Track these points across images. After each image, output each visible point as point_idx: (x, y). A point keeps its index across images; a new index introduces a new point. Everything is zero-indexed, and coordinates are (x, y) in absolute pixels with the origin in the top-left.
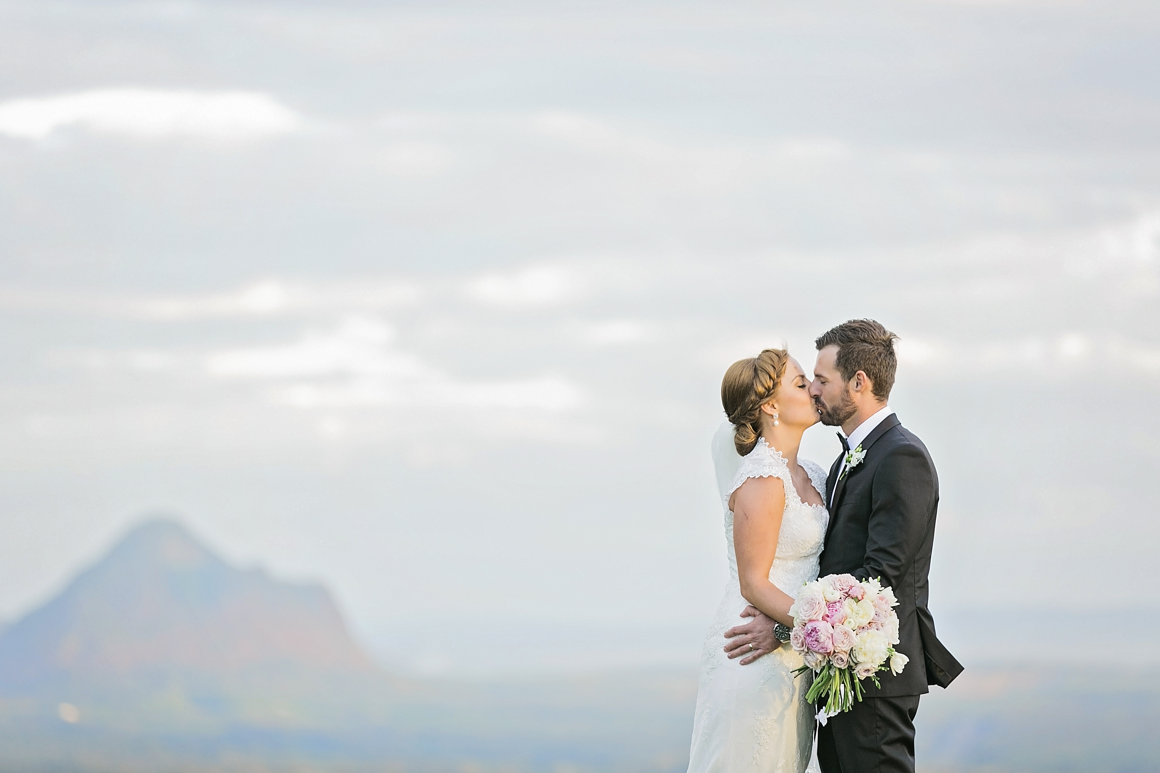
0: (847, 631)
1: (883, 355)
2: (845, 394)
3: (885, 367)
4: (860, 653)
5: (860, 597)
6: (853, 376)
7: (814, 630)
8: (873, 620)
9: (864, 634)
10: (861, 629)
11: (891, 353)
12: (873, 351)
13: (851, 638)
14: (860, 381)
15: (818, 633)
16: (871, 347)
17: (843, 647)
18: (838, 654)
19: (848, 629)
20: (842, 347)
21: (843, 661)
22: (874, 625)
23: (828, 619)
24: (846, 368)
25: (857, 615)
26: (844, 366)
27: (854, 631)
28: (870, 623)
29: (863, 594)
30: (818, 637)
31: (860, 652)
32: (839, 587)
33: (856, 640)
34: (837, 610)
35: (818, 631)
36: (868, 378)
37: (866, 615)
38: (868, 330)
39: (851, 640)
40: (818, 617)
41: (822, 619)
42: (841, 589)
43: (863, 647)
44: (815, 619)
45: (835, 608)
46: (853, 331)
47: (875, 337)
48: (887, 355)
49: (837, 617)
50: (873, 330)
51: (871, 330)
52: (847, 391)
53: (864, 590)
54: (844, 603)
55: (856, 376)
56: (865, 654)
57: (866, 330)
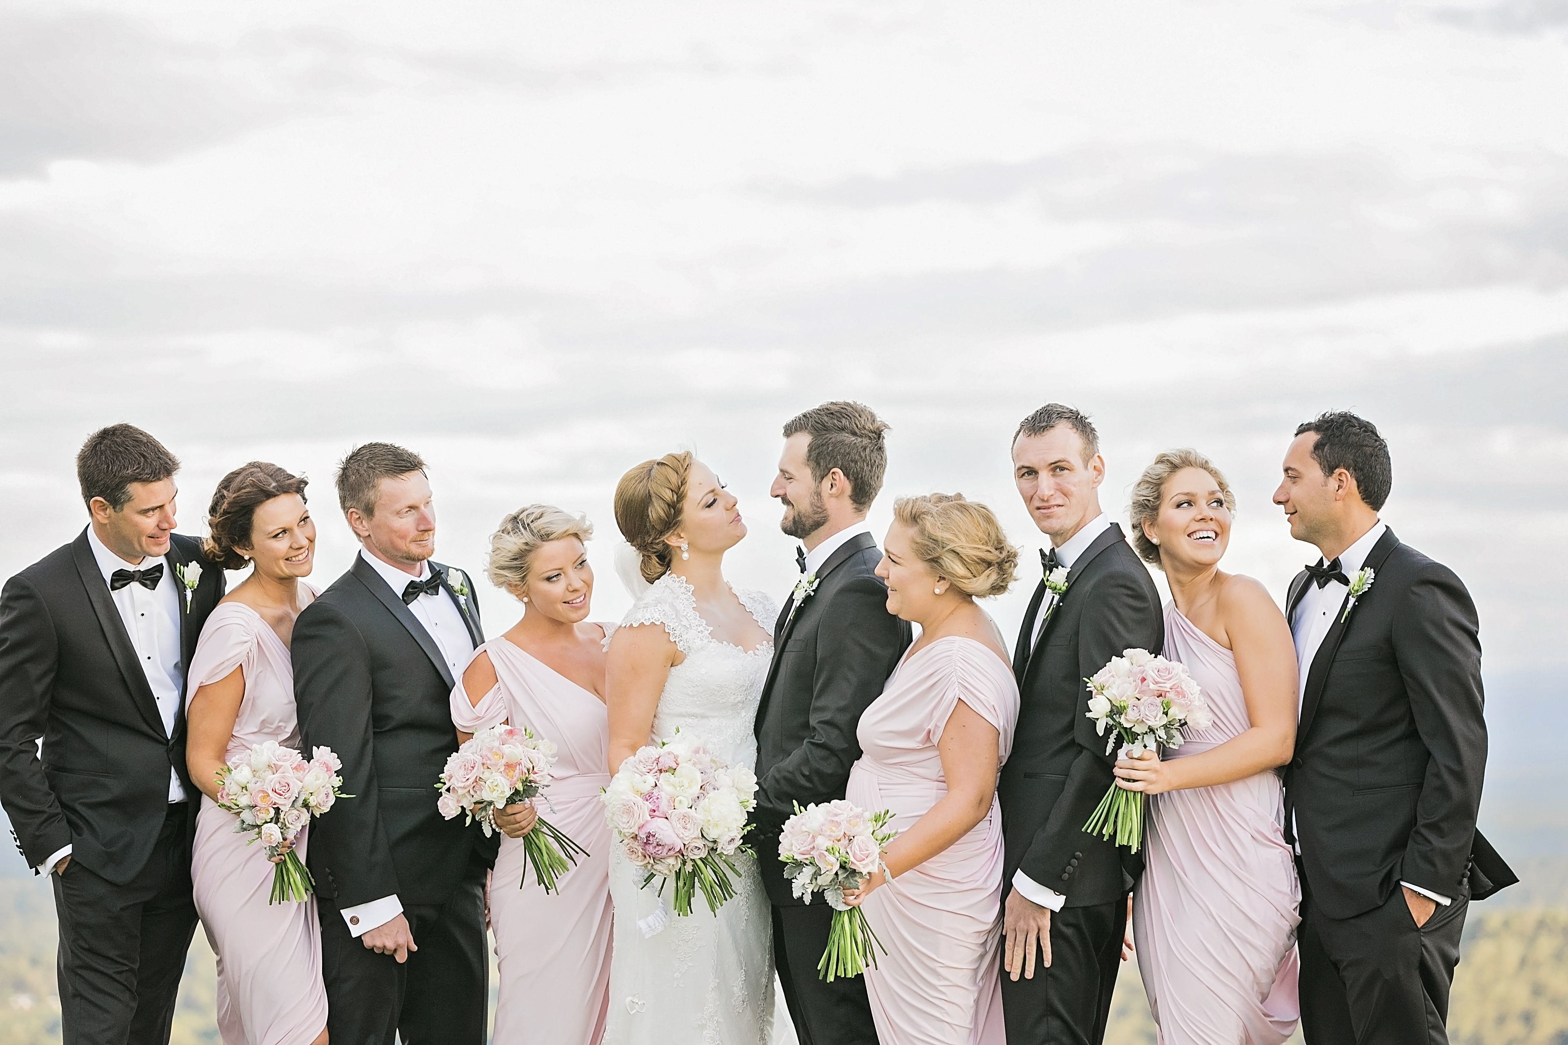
0: (685, 813)
1: (868, 450)
2: (815, 497)
3: (870, 466)
4: (710, 827)
5: (674, 766)
6: (827, 475)
7: (650, 835)
8: (702, 781)
9: (703, 803)
10: (697, 801)
11: (880, 448)
12: (855, 443)
13: (694, 819)
14: (835, 482)
15: (656, 836)
16: (853, 439)
17: (691, 835)
18: (690, 844)
19: (685, 811)
20: (815, 438)
21: (699, 849)
22: (707, 787)
23: (656, 813)
24: (818, 464)
25: (682, 788)
26: (816, 462)
27: (691, 807)
28: (701, 787)
29: (675, 760)
30: (657, 840)
31: (710, 825)
32: (644, 770)
33: (698, 815)
34: (658, 798)
35: (654, 834)
36: (846, 479)
37: (692, 781)
38: (850, 416)
39: (695, 821)
40: (644, 818)
41: (650, 817)
42: (649, 771)
43: (709, 818)
44: (643, 823)
45: (654, 797)
46: (831, 416)
47: (859, 426)
48: (875, 450)
49: (664, 806)
50: (857, 416)
51: (855, 417)
52: (819, 494)
53: (673, 754)
54: (660, 784)
55: (830, 475)
56: (717, 825)
57: (848, 416)
